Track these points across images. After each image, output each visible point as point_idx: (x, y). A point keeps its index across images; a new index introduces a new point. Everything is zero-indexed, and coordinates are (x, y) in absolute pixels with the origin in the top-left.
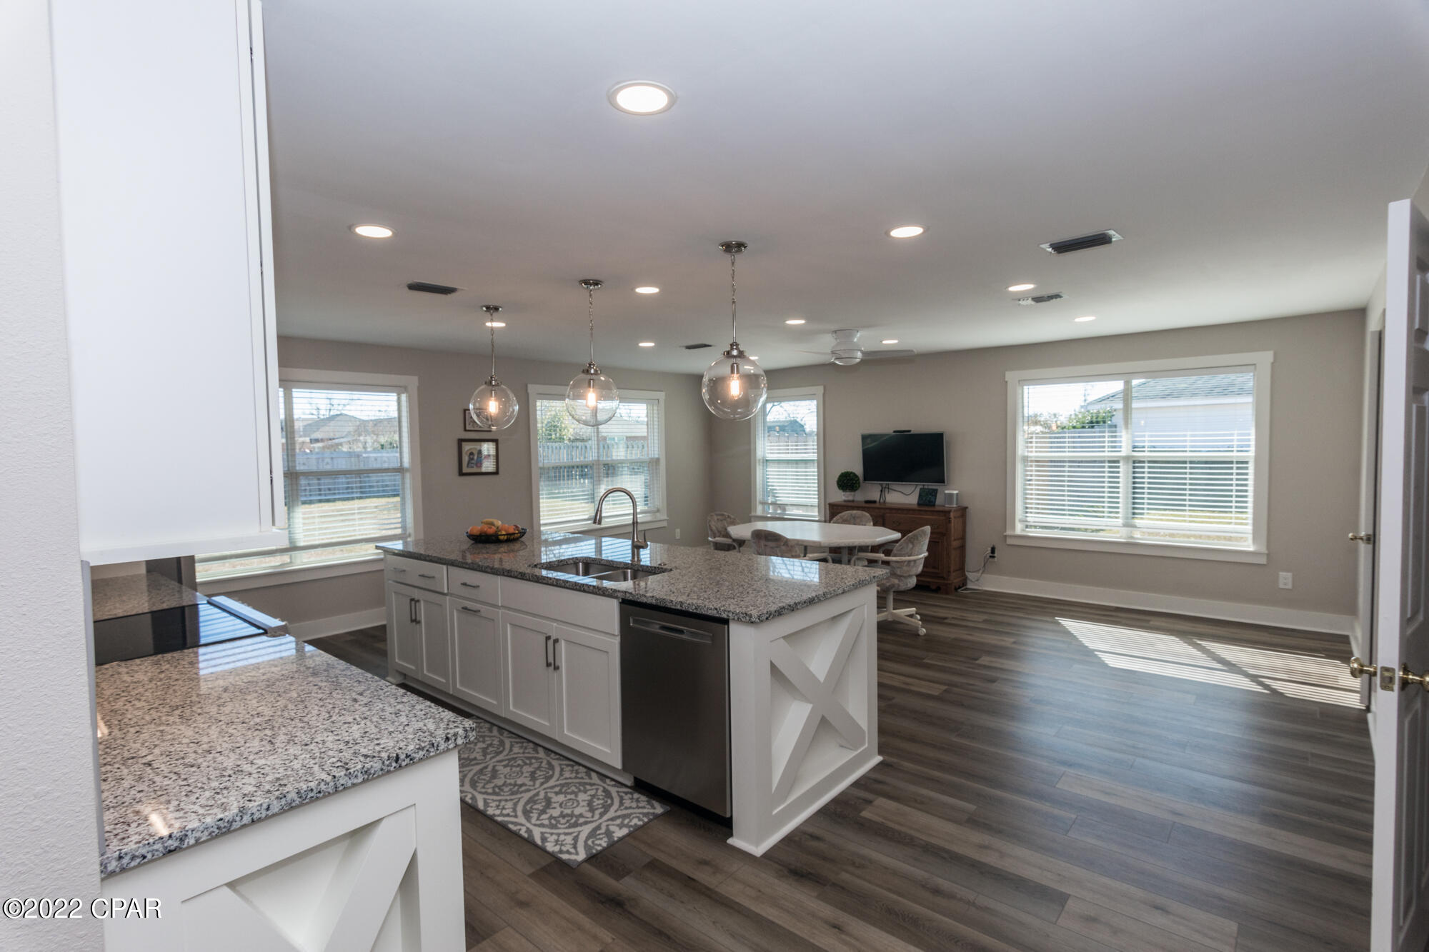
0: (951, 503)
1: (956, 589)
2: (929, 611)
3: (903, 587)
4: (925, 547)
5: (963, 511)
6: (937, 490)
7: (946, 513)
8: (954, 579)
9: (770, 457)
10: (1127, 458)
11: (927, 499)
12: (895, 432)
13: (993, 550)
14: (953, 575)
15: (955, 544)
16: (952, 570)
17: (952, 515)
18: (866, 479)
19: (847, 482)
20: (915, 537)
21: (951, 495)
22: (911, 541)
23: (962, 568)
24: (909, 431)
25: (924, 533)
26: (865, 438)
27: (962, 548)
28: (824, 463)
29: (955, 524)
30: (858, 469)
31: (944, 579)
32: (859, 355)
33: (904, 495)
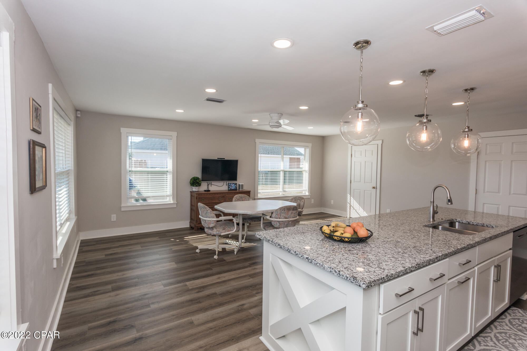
0: (241, 189)
6: (236, 183)
10: (283, 171)
11: (232, 189)
12: (218, 158)
18: (203, 180)
19: (195, 182)
24: (224, 159)
26: (203, 161)
28: (177, 173)
30: (199, 175)
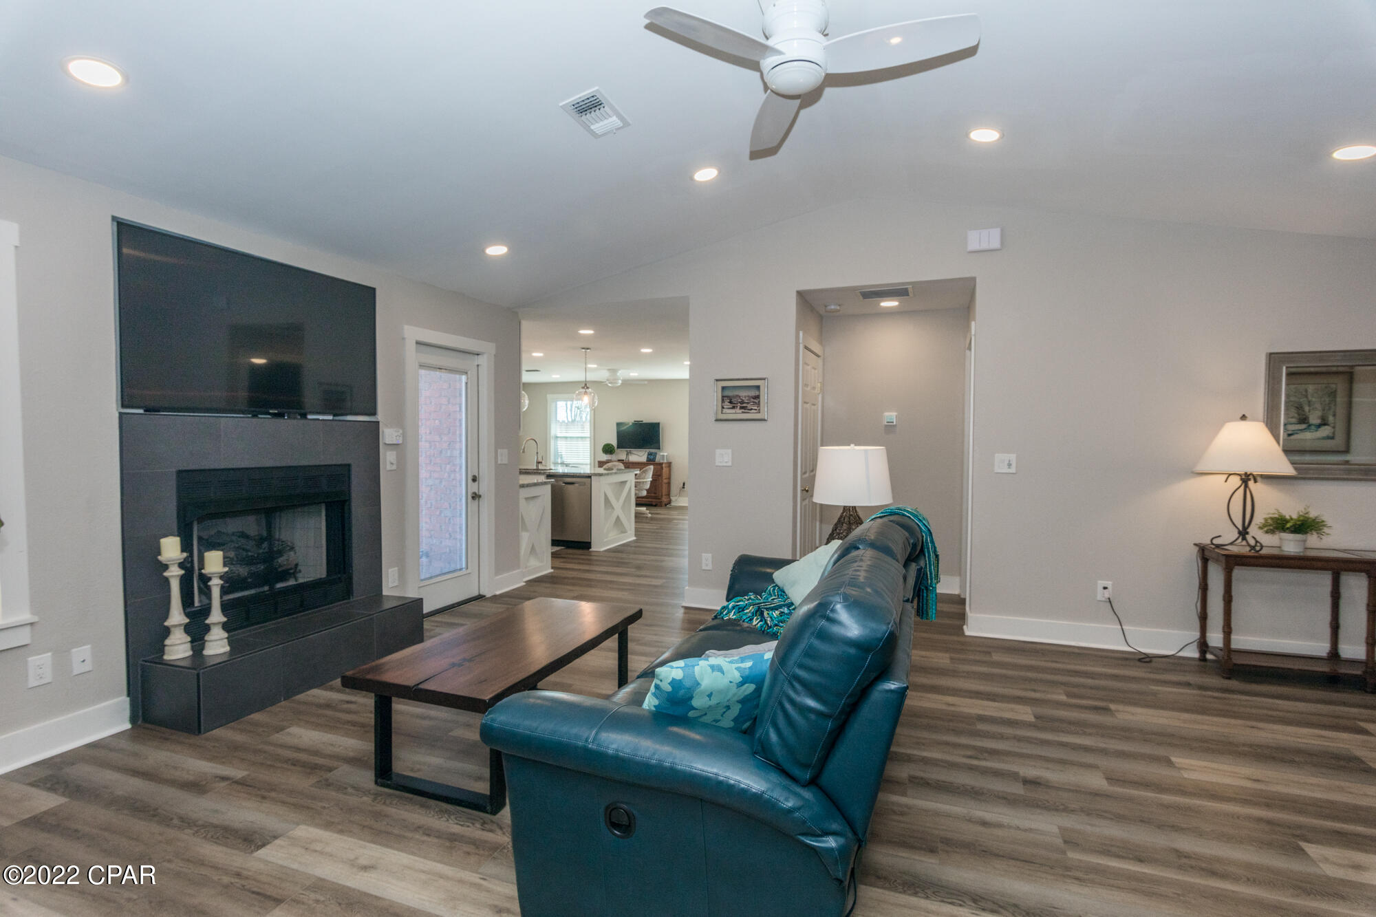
0: (664, 460)
1: (666, 505)
2: (653, 512)
3: (640, 495)
4: (651, 476)
5: (669, 464)
6: (656, 453)
7: (661, 464)
8: (664, 499)
9: (559, 435)
11: (651, 460)
12: (635, 421)
13: (684, 484)
14: (664, 497)
15: (665, 481)
16: (664, 494)
17: (664, 465)
18: (618, 448)
19: (608, 449)
20: (646, 470)
21: (663, 456)
22: (644, 472)
23: (669, 495)
25: (650, 469)
26: (618, 425)
27: (669, 483)
28: (594, 438)
29: (665, 470)
30: (614, 443)
31: (659, 499)
32: (620, 382)
33: (639, 456)
